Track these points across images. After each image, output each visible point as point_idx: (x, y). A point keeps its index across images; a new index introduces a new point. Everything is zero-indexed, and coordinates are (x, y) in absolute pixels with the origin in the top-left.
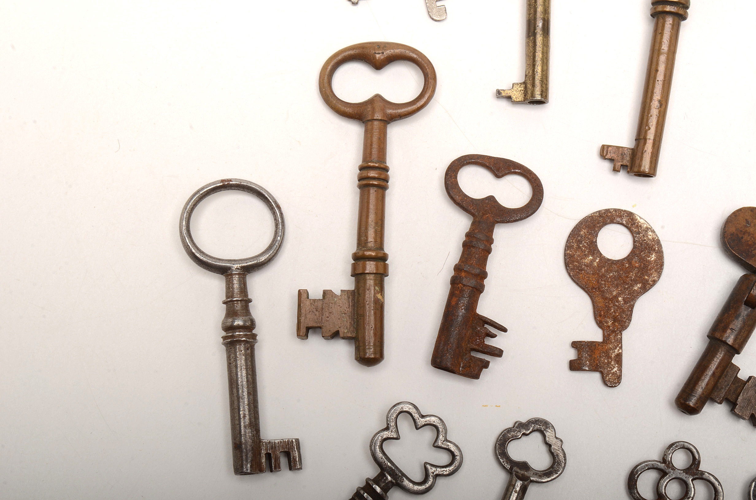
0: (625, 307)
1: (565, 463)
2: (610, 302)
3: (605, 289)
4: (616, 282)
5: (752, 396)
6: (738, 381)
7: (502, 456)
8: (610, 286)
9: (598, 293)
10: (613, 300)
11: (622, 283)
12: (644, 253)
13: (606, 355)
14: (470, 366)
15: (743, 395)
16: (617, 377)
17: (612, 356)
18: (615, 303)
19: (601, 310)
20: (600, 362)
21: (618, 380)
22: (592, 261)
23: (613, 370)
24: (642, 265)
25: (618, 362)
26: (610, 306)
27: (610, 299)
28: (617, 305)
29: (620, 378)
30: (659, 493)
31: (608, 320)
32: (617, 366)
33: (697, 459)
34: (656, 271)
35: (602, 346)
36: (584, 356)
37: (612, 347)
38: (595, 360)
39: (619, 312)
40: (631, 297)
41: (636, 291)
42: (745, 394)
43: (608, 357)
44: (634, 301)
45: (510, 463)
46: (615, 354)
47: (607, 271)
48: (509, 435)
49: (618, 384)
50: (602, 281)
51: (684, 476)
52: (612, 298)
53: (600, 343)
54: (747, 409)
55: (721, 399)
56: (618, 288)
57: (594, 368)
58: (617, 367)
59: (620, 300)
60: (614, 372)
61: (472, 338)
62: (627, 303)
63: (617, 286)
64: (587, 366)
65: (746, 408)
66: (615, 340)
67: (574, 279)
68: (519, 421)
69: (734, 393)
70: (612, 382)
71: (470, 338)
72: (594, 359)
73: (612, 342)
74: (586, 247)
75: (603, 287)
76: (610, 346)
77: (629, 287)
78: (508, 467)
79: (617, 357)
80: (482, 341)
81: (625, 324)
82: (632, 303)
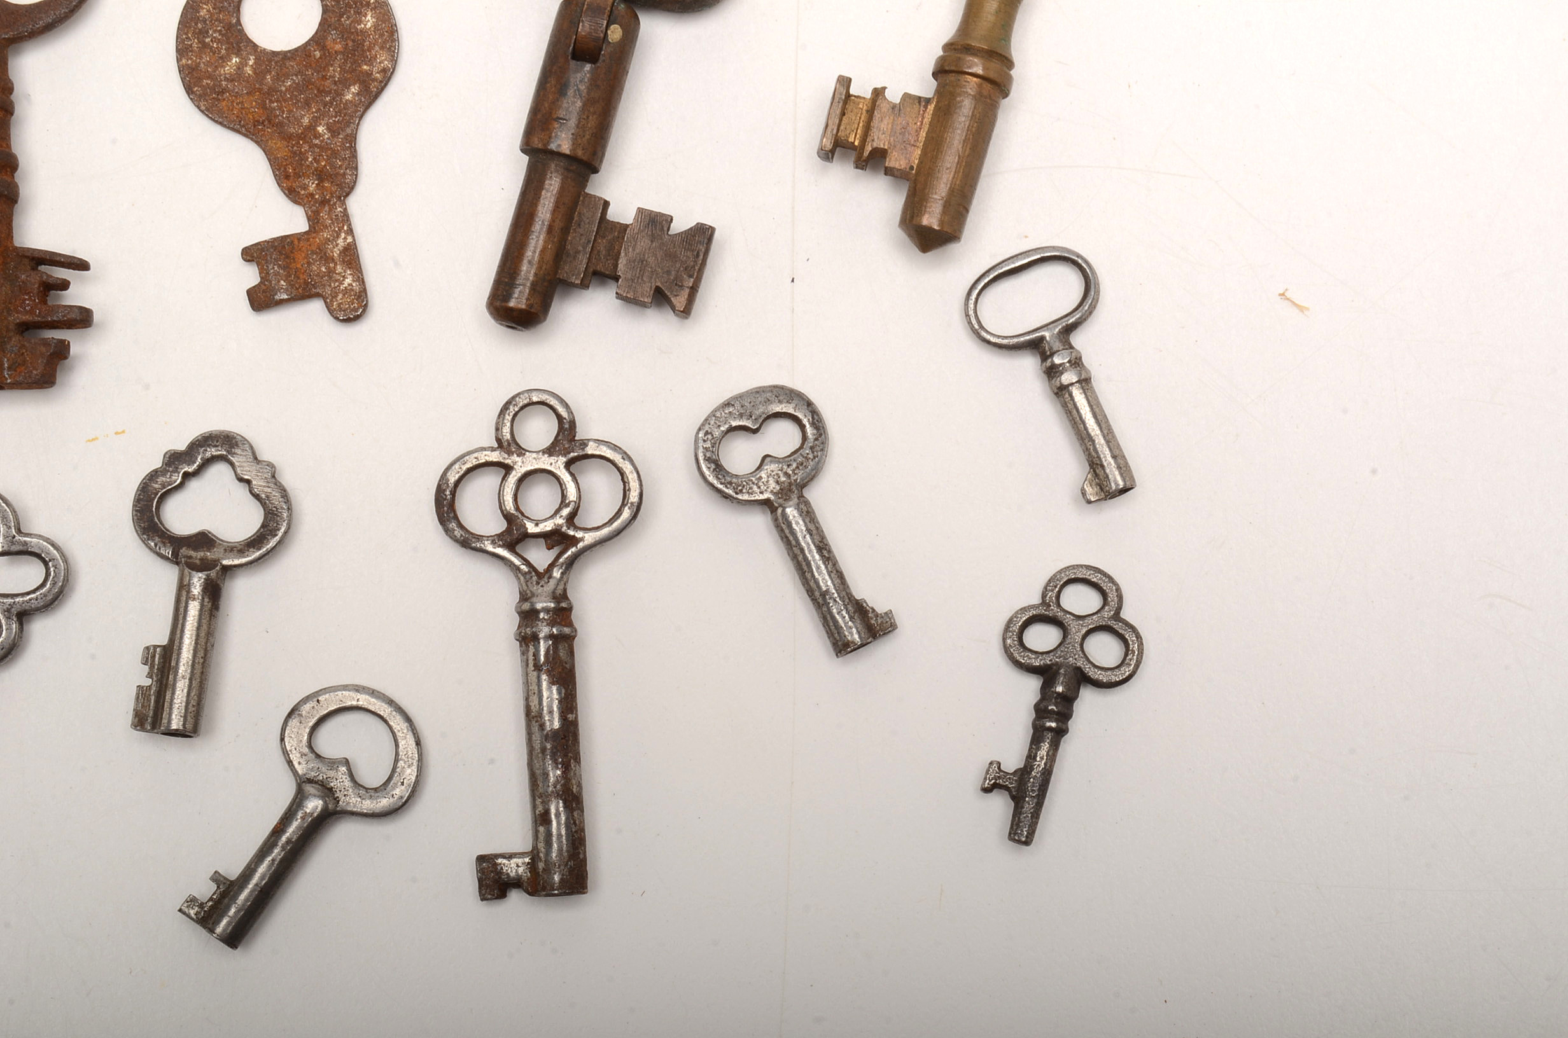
0: (336, 143)
1: (288, 508)
2: (301, 143)
3: (283, 117)
4: (302, 96)
5: (648, 251)
6: (612, 229)
7: (150, 533)
8: (292, 108)
9: (269, 130)
10: (305, 136)
11: (315, 95)
12: (348, 18)
13: (321, 257)
14: (25, 361)
15: (626, 254)
16: (355, 296)
17: (333, 256)
18: (312, 141)
19: (287, 165)
20: (310, 275)
21: (359, 302)
22: (240, 67)
23: (344, 284)
24: (350, 44)
25: (350, 264)
26: (303, 150)
27: (299, 137)
28: (317, 144)
29: (361, 296)
30: (505, 512)
31: (306, 181)
32: (349, 272)
33: (565, 419)
34: (382, 48)
35: (308, 240)
36: (272, 271)
37: (328, 236)
38: (298, 273)
39: (325, 157)
40: (342, 120)
41: (351, 102)
42: (631, 250)
43: (325, 260)
44: (352, 125)
45: (169, 543)
46: (339, 250)
47: (278, 78)
48: (156, 486)
49: (361, 310)
50: (271, 102)
51: (545, 463)
52: (302, 133)
53: (302, 236)
54: (642, 280)
55: (582, 276)
56: (310, 107)
57: (303, 293)
58: (350, 274)
59: (320, 131)
60: (345, 287)
61: (14, 301)
62: (339, 134)
63: (307, 104)
64: (282, 291)
65: (640, 280)
66: (332, 220)
67: (210, 116)
68: (169, 451)
69: (609, 255)
70: (347, 309)
71: (10, 303)
72: (296, 272)
73: (326, 225)
74: (218, 41)
75: (278, 116)
76: (325, 236)
77: (333, 99)
78: (168, 552)
79: (344, 253)
80: (37, 301)
81: (346, 179)
82: (349, 131)
